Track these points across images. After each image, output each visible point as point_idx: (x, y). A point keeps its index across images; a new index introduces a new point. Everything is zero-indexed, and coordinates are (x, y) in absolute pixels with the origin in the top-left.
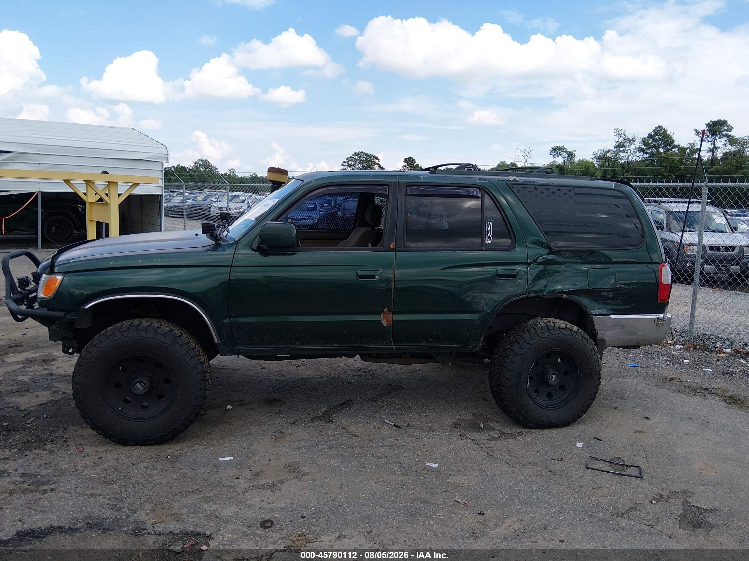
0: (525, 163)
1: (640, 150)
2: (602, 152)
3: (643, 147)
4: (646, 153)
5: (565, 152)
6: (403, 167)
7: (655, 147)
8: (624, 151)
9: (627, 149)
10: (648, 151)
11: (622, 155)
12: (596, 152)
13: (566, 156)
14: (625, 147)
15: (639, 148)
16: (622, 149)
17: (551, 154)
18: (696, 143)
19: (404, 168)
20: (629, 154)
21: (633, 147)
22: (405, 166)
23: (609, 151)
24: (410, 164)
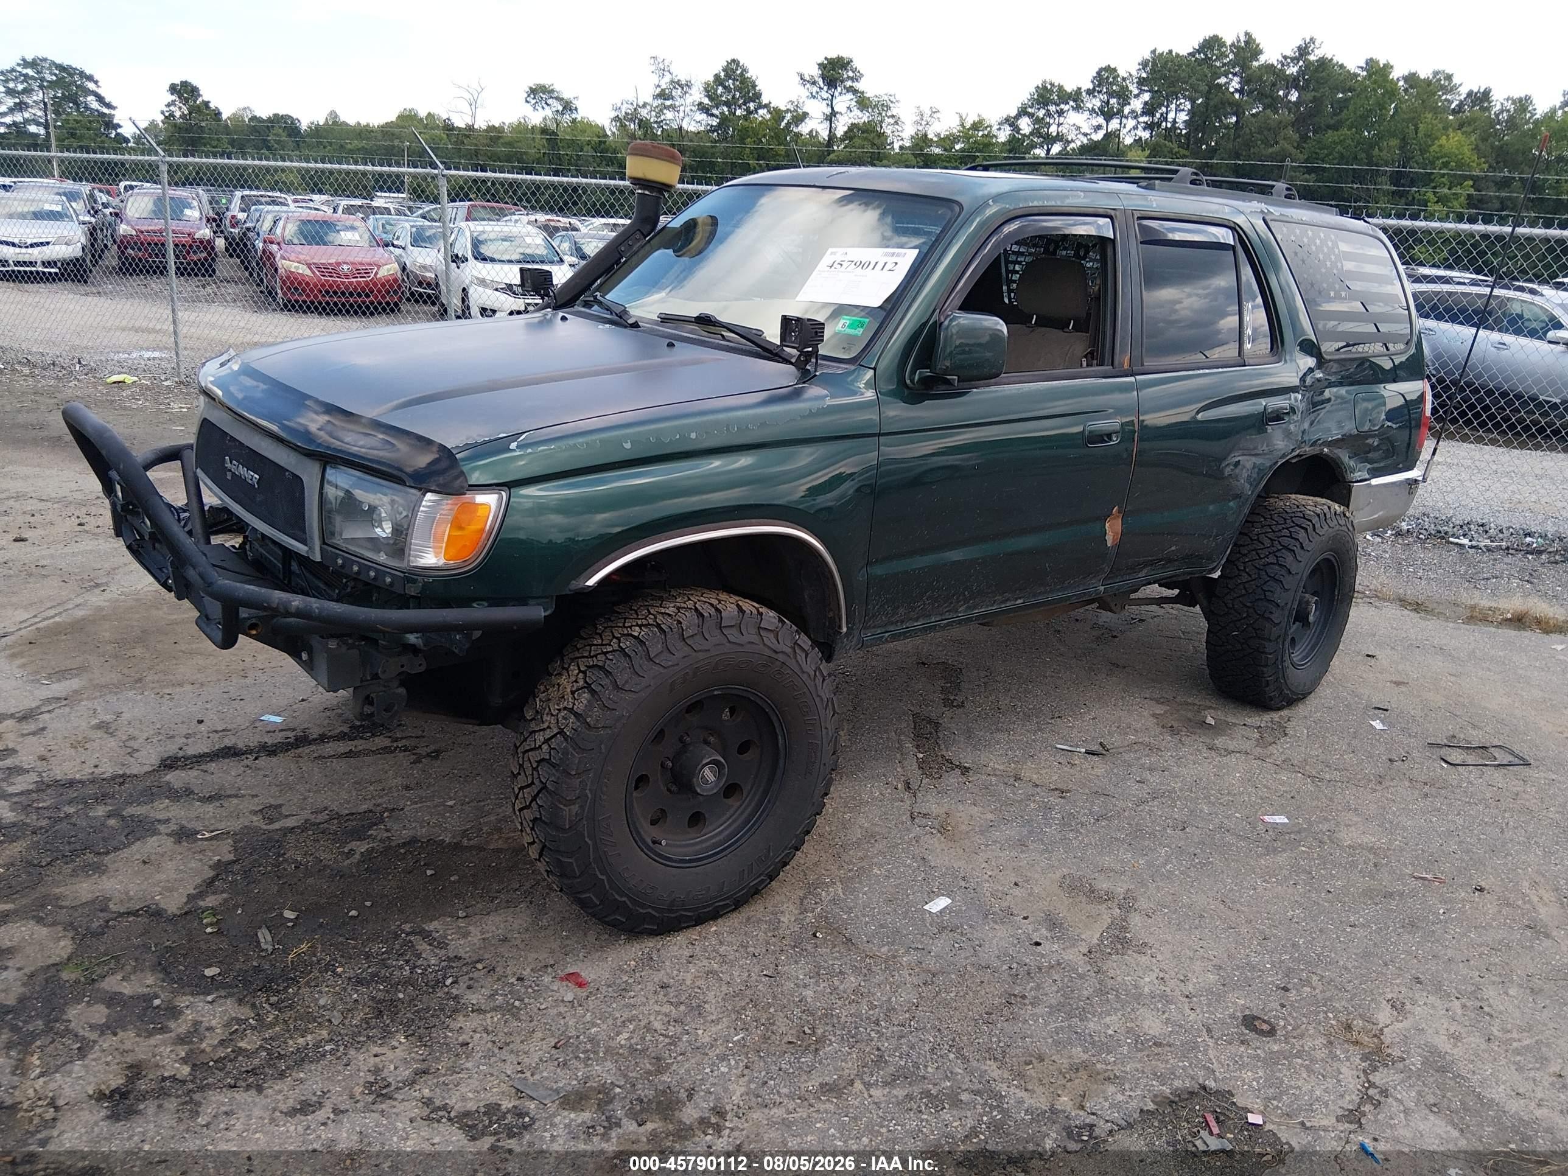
0: (474, 116)
1: (703, 108)
2: (630, 106)
3: (706, 101)
4: (712, 115)
5: (558, 99)
6: (168, 105)
7: (727, 104)
8: (673, 107)
9: (677, 104)
10: (715, 111)
11: (669, 115)
12: (619, 105)
13: (560, 108)
14: (673, 98)
15: (700, 104)
16: (668, 103)
17: (527, 101)
18: (801, 101)
19: (172, 108)
20: (682, 114)
21: (689, 100)
22: (173, 103)
23: (645, 105)
24: (187, 100)
